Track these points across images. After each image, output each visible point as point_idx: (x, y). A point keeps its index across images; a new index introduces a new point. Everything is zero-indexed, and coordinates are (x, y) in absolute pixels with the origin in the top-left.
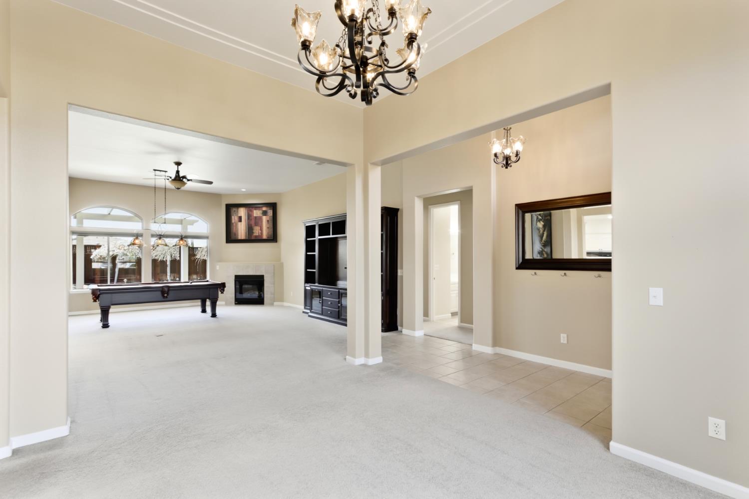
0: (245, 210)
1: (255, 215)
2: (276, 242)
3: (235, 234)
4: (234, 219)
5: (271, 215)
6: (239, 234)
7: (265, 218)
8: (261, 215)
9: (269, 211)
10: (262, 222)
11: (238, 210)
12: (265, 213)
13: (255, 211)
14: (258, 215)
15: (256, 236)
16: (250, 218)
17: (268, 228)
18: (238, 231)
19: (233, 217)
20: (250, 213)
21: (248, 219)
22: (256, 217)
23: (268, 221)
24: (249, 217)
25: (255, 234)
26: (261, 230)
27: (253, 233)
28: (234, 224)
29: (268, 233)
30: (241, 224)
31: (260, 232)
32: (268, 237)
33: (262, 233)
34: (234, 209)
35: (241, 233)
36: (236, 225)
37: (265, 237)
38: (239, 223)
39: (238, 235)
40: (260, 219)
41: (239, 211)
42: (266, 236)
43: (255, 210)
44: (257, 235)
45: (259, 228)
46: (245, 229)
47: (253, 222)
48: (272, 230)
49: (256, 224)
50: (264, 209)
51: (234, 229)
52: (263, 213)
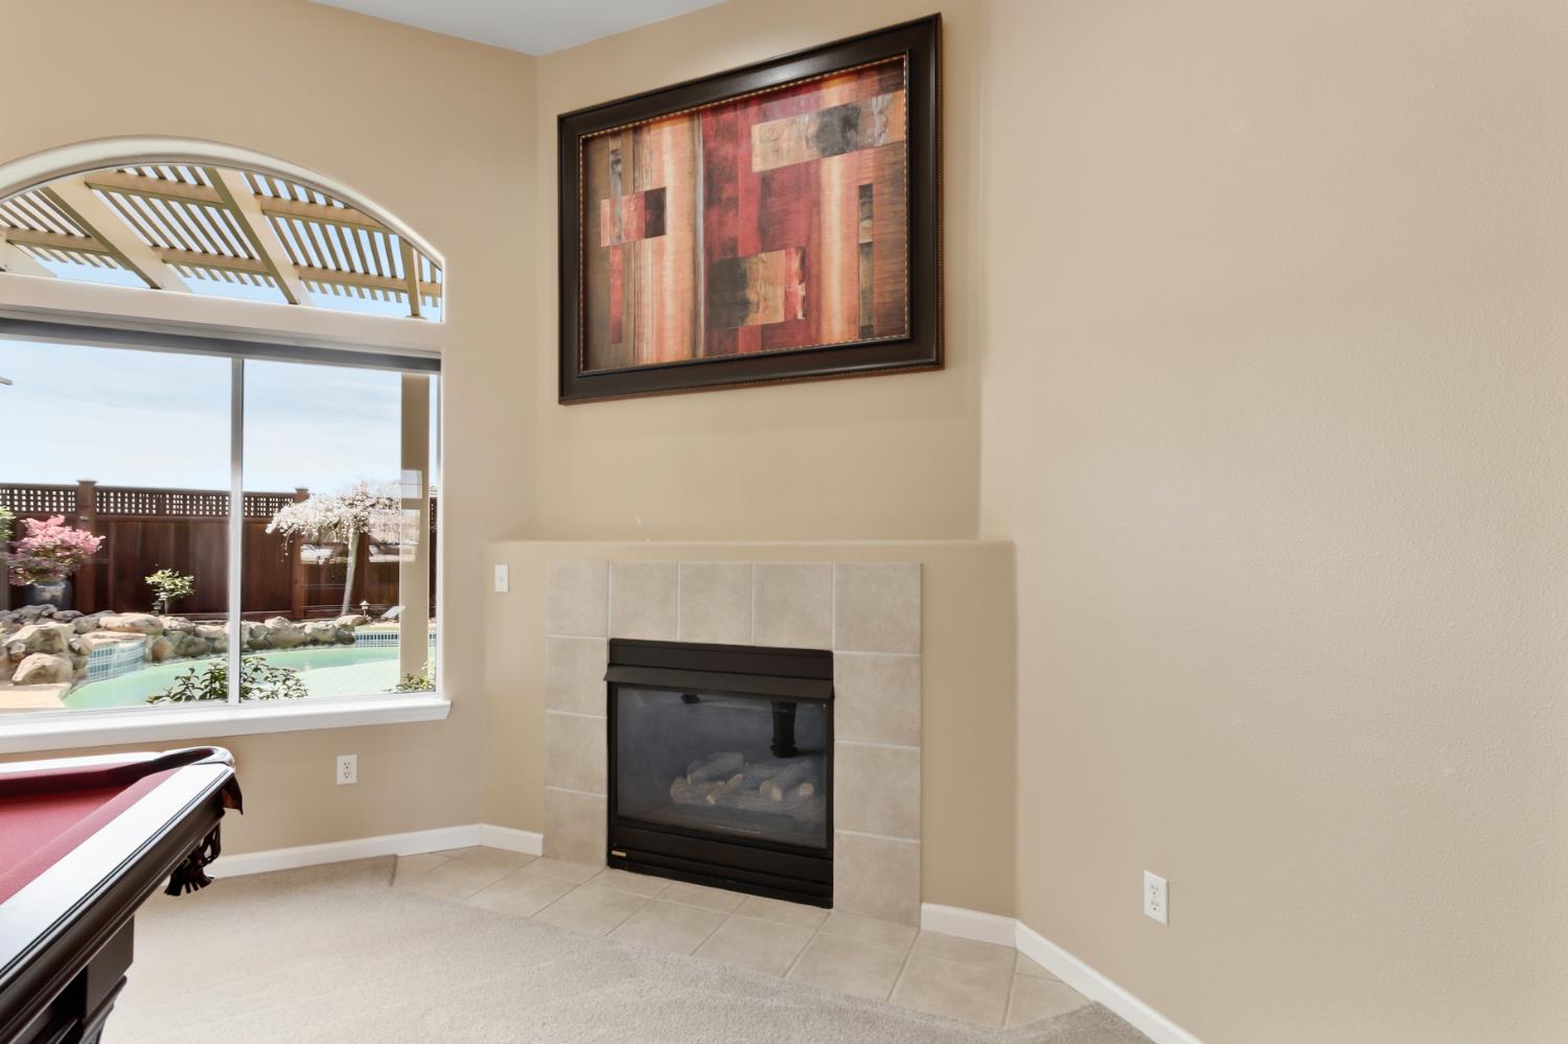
0: (685, 139)
1: (758, 166)
2: (938, 364)
3: (619, 339)
4: (615, 215)
5: (899, 132)
6: (648, 331)
7: (837, 176)
8: (808, 154)
9: (878, 102)
10: (816, 206)
11: (636, 143)
12: (843, 129)
13: (758, 130)
14: (785, 163)
15: (767, 329)
16: (727, 192)
17: (866, 249)
18: (638, 304)
19: (605, 206)
20: (727, 150)
21: (710, 202)
22: (767, 180)
23: (865, 191)
24: (717, 181)
25: (757, 319)
26: (809, 272)
27: (745, 304)
28: (616, 258)
29: (865, 295)
30: (659, 253)
31: (800, 290)
32: (865, 331)
33: (813, 304)
34: (613, 144)
35: (661, 317)
36: (627, 259)
37: (837, 329)
38: (649, 243)
39: (637, 335)
40: (801, 183)
41: (645, 153)
42: (851, 320)
43: (765, 117)
44: (780, 318)
45: (795, 265)
46: (687, 284)
47: (742, 224)
48: (900, 262)
49: (769, 238)
50: (836, 94)
51: (615, 297)
52: (822, 131)
